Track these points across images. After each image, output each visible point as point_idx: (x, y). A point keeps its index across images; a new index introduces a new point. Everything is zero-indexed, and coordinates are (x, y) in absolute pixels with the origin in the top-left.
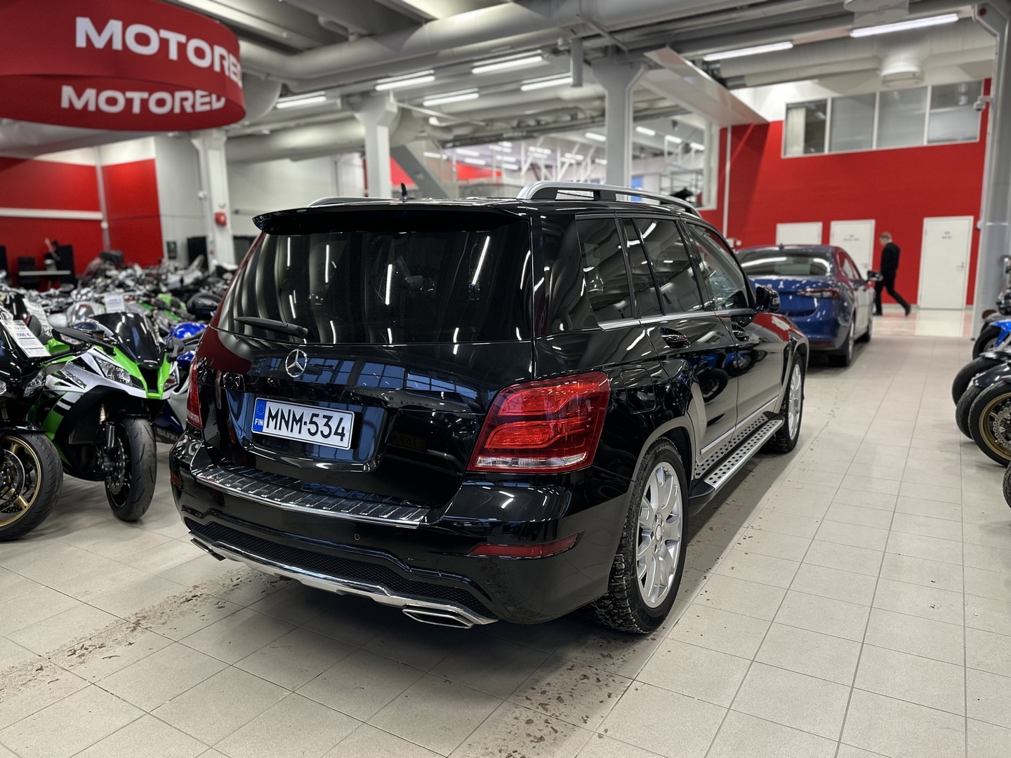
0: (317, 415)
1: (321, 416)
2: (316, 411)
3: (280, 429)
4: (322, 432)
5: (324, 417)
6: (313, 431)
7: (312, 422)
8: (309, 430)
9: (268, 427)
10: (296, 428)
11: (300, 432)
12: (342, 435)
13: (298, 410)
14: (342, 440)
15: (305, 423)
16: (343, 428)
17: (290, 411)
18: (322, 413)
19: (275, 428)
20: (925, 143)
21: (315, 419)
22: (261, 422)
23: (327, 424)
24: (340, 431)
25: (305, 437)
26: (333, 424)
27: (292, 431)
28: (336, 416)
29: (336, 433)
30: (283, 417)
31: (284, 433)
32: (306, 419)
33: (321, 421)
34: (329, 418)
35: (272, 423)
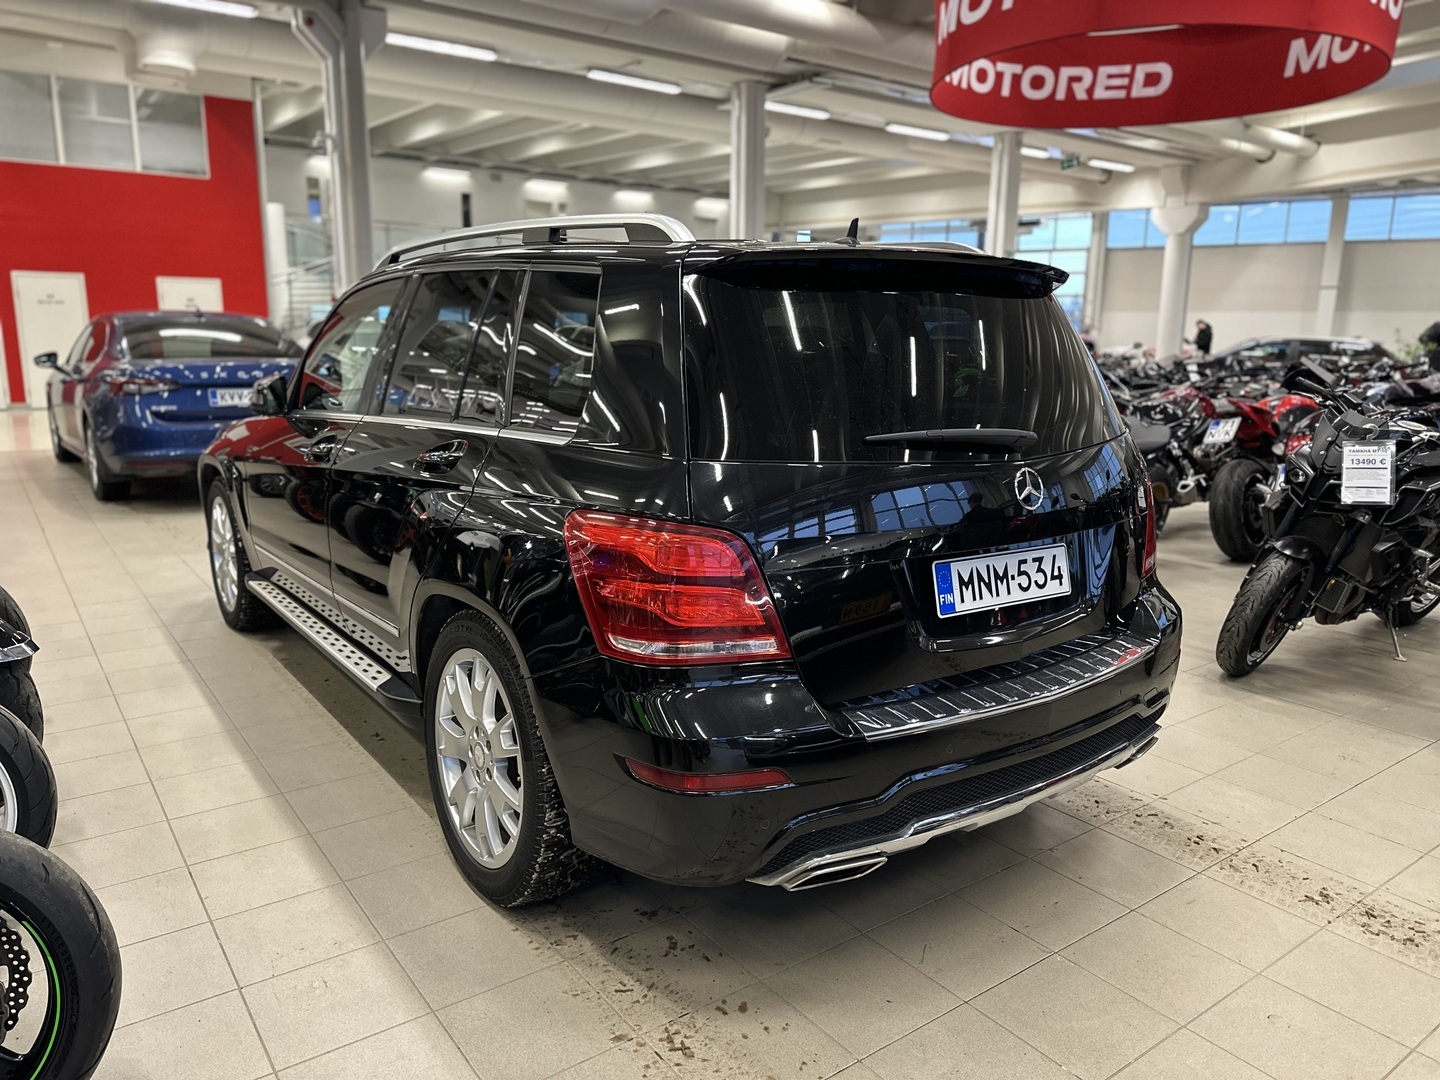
0: (1025, 561)
1: (1030, 561)
2: (1022, 556)
3: (981, 598)
4: (1036, 582)
5: (1034, 560)
6: (1025, 585)
7: (1021, 573)
8: (1020, 585)
9: (963, 601)
10: (1003, 588)
11: (1009, 593)
12: (1060, 577)
13: (999, 562)
14: (1061, 584)
15: (1013, 578)
16: (1059, 568)
17: (988, 566)
18: (1030, 556)
19: (974, 599)
20: (138, 169)
21: (1023, 568)
22: (949, 598)
23: (1040, 570)
24: (1056, 573)
25: (1017, 597)
26: (1047, 566)
27: (998, 595)
28: (1047, 554)
29: (1053, 578)
30: (980, 578)
31: (989, 602)
32: (1013, 571)
33: (1031, 567)
34: (1040, 560)
35: (968, 594)
